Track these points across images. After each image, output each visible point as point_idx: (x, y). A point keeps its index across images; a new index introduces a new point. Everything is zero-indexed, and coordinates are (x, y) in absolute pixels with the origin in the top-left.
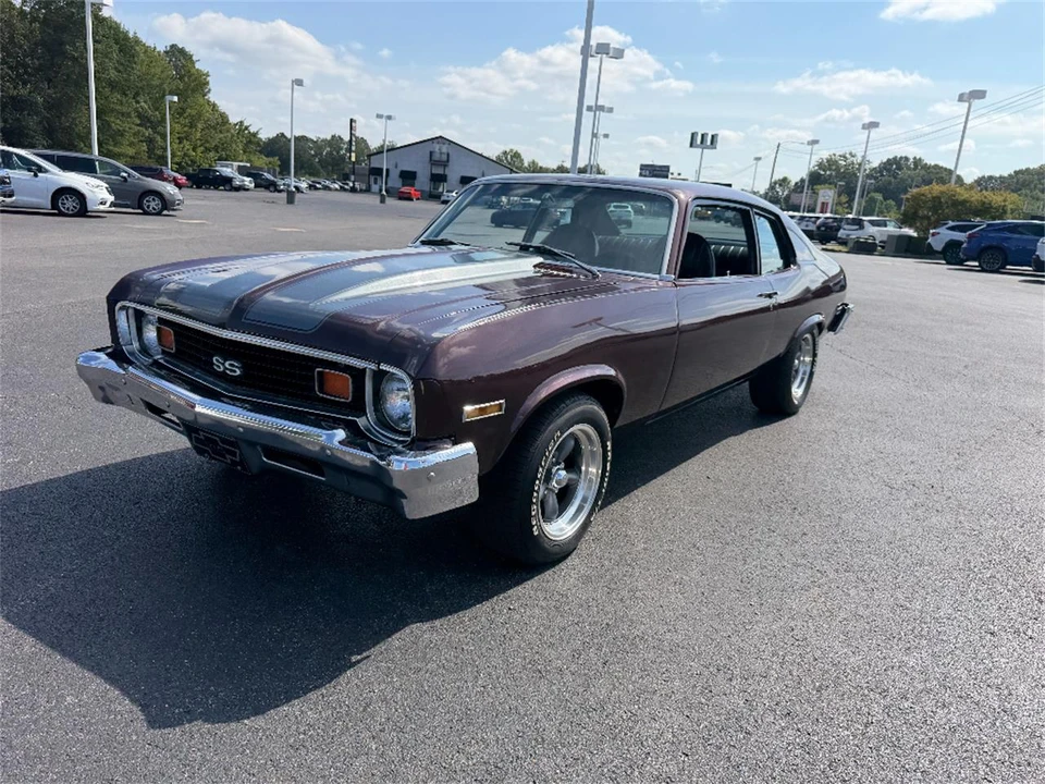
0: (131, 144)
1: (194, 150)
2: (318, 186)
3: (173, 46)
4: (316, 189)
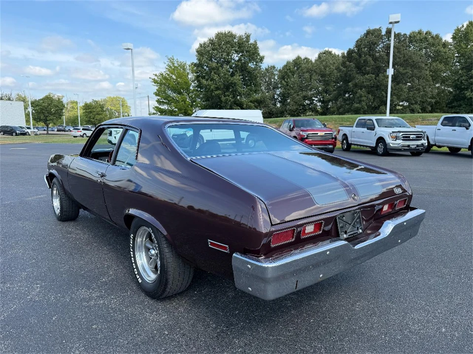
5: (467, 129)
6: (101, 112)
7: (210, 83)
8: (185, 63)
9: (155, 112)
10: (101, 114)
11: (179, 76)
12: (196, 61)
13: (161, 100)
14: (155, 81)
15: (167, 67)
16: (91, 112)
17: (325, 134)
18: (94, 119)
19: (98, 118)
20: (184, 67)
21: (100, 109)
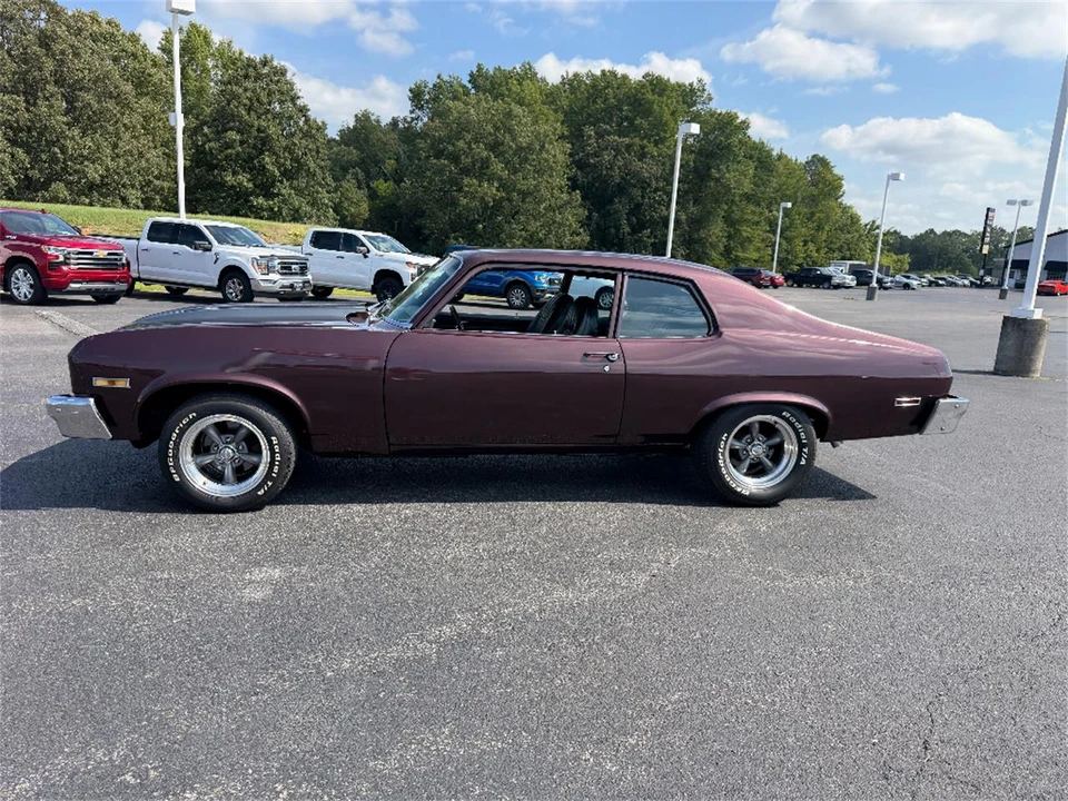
0: (758, 249)
1: (817, 251)
2: (940, 282)
3: (814, 156)
4: (938, 285)
5: (366, 257)
17: (109, 254)
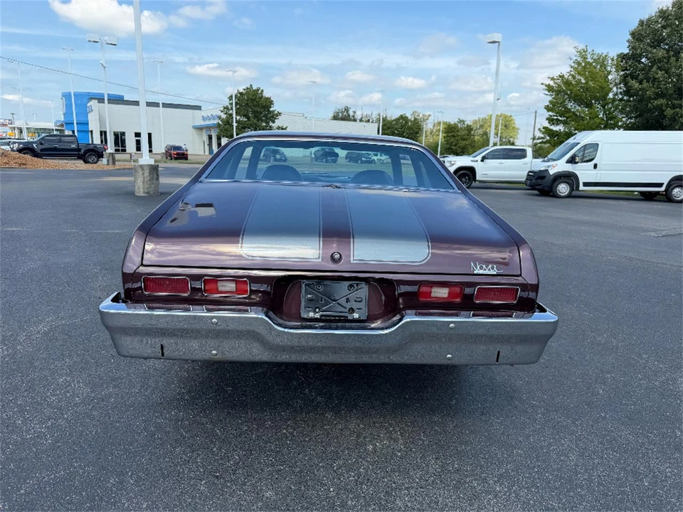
6: (466, 137)
7: (645, 84)
8: (606, 56)
9: (543, 136)
10: (466, 140)
11: (593, 76)
12: (626, 51)
13: (555, 118)
14: (550, 88)
15: (573, 65)
16: (454, 136)
18: (456, 145)
19: (461, 145)
20: (603, 62)
21: (466, 132)
